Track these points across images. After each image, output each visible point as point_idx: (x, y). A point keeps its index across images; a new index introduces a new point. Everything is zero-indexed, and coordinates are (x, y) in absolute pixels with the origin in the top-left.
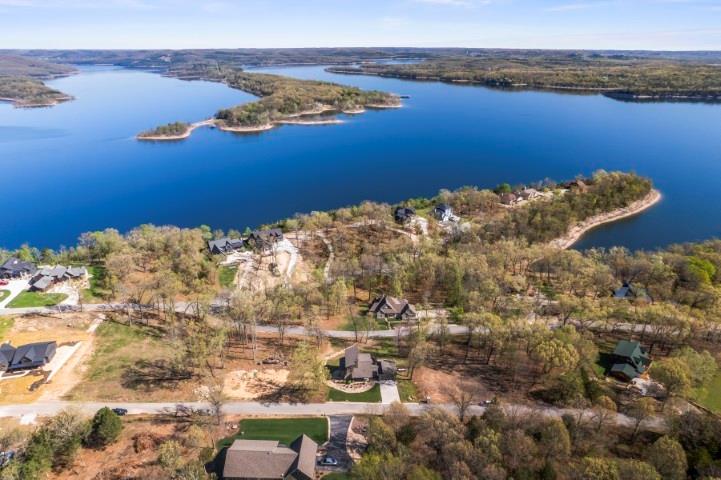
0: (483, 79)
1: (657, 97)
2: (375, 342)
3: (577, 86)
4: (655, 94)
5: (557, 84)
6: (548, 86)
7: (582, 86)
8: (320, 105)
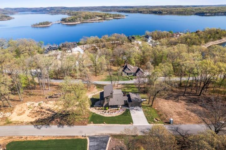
0: (153, 11)
1: (213, 14)
2: (123, 86)
3: (184, 12)
4: (212, 13)
5: (178, 12)
6: (174, 13)
7: (186, 12)
8: (97, 17)
